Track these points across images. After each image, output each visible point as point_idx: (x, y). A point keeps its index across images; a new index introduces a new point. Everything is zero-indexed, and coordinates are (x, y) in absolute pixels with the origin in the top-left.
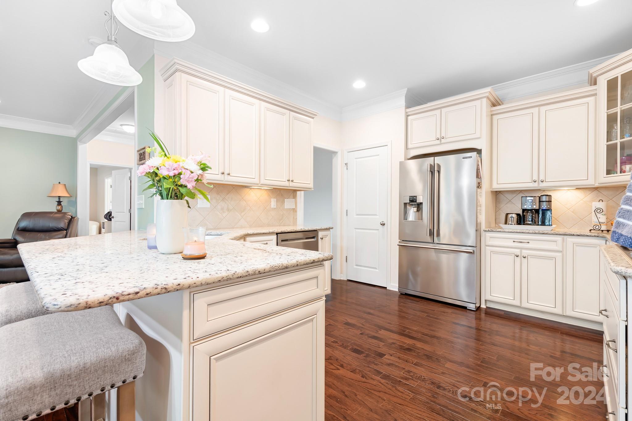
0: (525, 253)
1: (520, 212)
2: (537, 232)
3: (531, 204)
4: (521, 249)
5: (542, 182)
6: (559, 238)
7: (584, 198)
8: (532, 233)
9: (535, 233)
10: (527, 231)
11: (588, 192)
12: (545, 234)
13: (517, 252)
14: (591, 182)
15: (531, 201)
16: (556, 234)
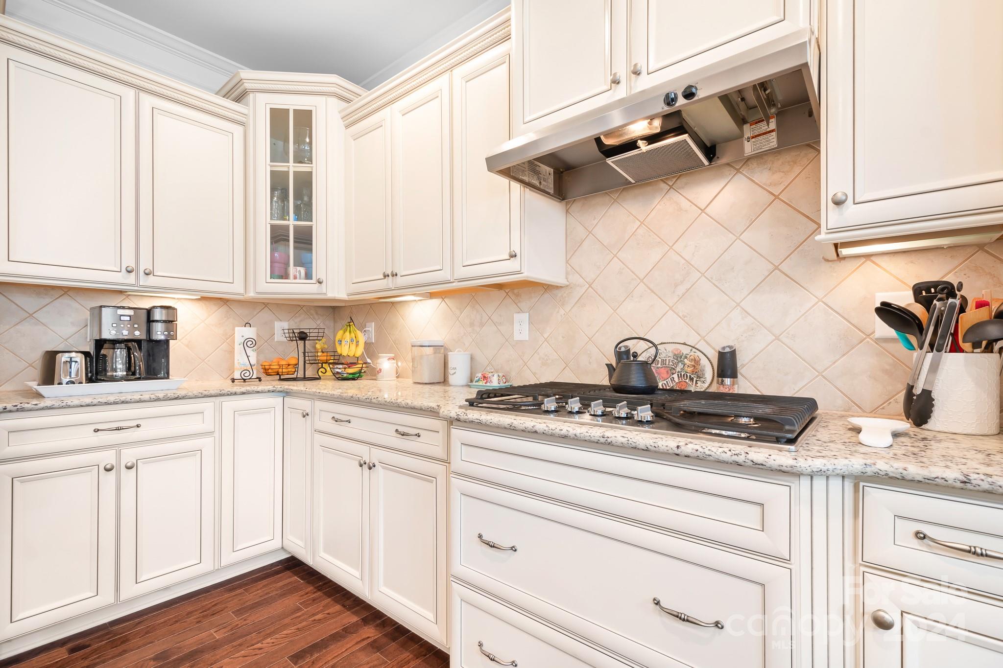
0: (129, 455)
1: (90, 348)
2: (161, 395)
3: (129, 326)
4: (117, 447)
5: (147, 274)
6: (207, 406)
7: (206, 320)
8: (151, 400)
9: (158, 399)
10: (137, 397)
11: (213, 307)
12: (180, 399)
13: (108, 457)
14: (236, 289)
15: (128, 318)
16: (202, 396)
